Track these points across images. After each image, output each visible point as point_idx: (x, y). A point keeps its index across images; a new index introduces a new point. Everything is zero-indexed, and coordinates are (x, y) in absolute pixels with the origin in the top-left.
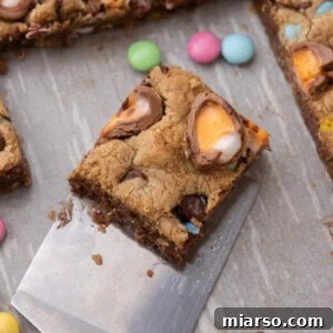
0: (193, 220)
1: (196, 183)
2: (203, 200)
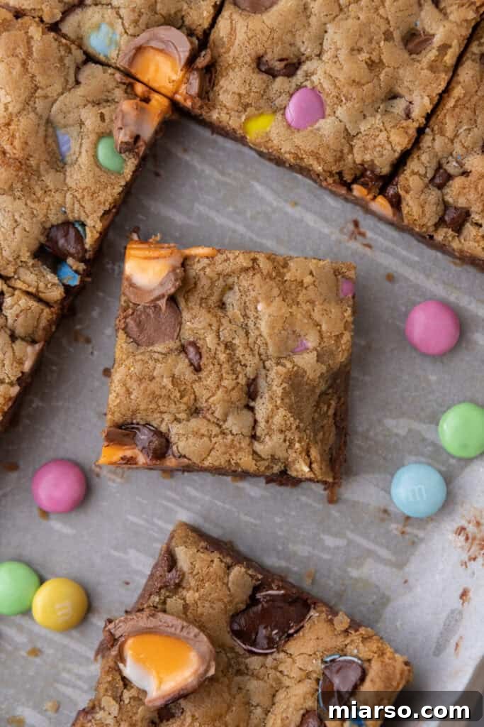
0: (70, 261)
1: (63, 205)
2: (80, 228)
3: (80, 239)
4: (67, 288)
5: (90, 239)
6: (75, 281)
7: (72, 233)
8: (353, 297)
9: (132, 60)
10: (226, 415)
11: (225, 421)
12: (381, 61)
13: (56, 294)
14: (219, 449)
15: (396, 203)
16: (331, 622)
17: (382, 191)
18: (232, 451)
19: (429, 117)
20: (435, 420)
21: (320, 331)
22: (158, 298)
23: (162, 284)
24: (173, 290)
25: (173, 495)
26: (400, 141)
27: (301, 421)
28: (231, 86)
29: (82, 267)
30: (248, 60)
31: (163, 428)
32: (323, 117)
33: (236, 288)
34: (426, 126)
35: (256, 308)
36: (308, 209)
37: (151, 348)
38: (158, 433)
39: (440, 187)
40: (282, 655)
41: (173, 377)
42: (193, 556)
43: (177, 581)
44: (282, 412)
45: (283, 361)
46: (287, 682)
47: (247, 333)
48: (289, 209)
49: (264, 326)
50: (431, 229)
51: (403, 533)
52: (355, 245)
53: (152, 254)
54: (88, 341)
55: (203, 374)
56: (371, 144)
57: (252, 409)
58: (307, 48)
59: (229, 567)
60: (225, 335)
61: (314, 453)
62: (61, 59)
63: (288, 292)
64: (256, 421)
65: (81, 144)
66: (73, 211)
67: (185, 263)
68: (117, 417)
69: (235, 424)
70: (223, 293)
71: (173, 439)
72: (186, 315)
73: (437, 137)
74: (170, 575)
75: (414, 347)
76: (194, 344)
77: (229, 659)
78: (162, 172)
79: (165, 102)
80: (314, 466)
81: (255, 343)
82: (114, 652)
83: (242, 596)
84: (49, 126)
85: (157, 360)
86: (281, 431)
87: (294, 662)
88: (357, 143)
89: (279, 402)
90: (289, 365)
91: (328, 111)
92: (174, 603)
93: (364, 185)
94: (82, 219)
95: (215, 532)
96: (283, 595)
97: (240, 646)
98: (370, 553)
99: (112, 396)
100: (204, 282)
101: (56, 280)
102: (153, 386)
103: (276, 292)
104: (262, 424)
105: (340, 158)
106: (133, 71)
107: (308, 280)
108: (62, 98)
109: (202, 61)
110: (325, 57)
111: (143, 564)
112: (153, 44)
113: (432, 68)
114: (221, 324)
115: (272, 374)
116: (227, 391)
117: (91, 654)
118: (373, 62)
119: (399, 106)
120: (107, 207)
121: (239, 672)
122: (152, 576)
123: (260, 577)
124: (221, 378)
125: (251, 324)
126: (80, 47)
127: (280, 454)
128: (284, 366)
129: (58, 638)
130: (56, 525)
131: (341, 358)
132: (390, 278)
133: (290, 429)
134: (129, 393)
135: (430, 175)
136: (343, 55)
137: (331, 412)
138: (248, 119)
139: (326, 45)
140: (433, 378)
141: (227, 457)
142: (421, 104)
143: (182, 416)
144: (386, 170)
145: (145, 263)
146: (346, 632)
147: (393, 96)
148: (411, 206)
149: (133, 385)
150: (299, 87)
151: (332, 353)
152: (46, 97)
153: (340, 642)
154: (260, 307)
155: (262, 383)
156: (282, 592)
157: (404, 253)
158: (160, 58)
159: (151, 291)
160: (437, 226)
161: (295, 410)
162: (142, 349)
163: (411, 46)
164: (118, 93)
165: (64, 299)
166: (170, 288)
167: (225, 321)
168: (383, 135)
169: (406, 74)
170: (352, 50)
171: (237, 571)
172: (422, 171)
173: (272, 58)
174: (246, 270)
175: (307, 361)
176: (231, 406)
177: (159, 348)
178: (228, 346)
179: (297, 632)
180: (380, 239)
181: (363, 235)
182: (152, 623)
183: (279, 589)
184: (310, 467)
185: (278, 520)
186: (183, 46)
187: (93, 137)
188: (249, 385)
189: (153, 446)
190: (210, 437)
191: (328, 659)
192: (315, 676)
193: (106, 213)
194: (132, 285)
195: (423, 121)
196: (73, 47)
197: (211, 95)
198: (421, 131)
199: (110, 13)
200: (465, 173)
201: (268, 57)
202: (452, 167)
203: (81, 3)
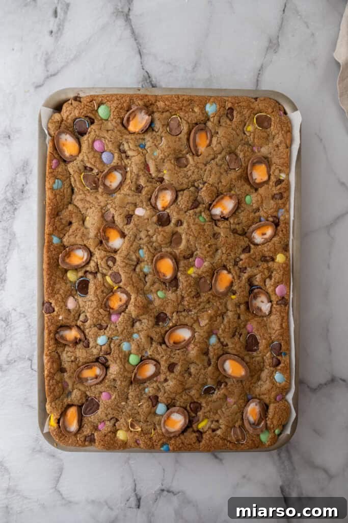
12: (211, 244)
30: (182, 257)
32: (204, 262)
58: (193, 249)
65: (154, 296)
84: (145, 295)
108: (145, 288)
110: (198, 250)
126: (143, 274)
136: (202, 247)
139: (197, 247)
150: (196, 258)
152: (141, 289)
170: (203, 245)
199: (146, 263)
200: (241, 260)
201: (186, 256)
202: (238, 260)
203: (138, 263)
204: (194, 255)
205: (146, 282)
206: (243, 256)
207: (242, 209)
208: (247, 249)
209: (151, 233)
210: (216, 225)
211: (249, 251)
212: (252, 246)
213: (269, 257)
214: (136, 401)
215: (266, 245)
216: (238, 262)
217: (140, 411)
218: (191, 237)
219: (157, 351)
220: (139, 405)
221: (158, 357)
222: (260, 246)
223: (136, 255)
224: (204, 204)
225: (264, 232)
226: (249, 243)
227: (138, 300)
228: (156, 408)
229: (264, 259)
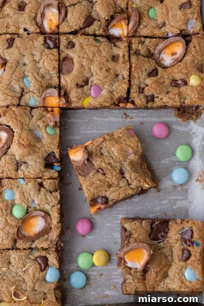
3: (55, 157)
4: (58, 172)
5: (57, 156)
6: (59, 169)
7: (52, 157)
8: (135, 133)
9: (44, 103)
10: (119, 182)
11: (119, 184)
12: (109, 68)
13: (56, 175)
14: (122, 192)
15: (133, 103)
16: (176, 223)
17: (128, 102)
18: (125, 191)
19: (129, 76)
20: (174, 155)
21: (131, 147)
22: (84, 161)
23: (83, 157)
24: (87, 157)
25: (115, 213)
26: (125, 86)
27: (139, 173)
28: (73, 96)
29: (59, 164)
30: (74, 86)
31: (104, 195)
32: (102, 90)
33: (103, 147)
34: (130, 78)
35: (111, 150)
36: (110, 117)
37: (89, 176)
38: (103, 197)
39: (142, 92)
40: (168, 239)
41: (99, 180)
42: (130, 225)
43: (129, 234)
44: (133, 174)
45: (126, 160)
46: (173, 245)
47: (112, 158)
48: (105, 119)
49: (116, 153)
50: (146, 105)
51: (182, 189)
52: (128, 120)
53: (76, 150)
54: (70, 183)
55: (107, 175)
56: (118, 91)
57: (124, 177)
58: (88, 75)
59: (141, 223)
60: (107, 161)
61: (147, 180)
62: (25, 112)
63: (117, 141)
64: (127, 180)
65: (42, 132)
66: (49, 150)
67: (86, 148)
68: (90, 199)
69: (122, 183)
70: (100, 151)
71: (108, 196)
72: (94, 162)
73: (134, 80)
74: (126, 233)
75: (158, 138)
76: (100, 168)
77: (154, 247)
78: (66, 128)
79: (58, 109)
80: (149, 183)
81: (116, 159)
82: (123, 262)
83: (148, 228)
84: (31, 131)
85: (92, 178)
86: (135, 179)
87: (172, 238)
88: (115, 93)
89: (131, 171)
90: (128, 160)
91: (102, 88)
92: (131, 240)
93: (122, 102)
94: (53, 151)
95: (132, 216)
96: (160, 223)
97: (155, 242)
98: (176, 200)
99: (86, 194)
100: (94, 150)
101: (54, 171)
102: (95, 185)
103: (114, 143)
104: (129, 180)
105: (112, 99)
106: (45, 105)
107: (121, 135)
108: (30, 122)
109: (62, 93)
110: (94, 75)
111: (117, 235)
112: (47, 95)
113: (123, 63)
114: (104, 159)
115: (125, 165)
116: (115, 176)
117: (116, 267)
118: (107, 69)
119: (120, 77)
120: (58, 145)
121: (159, 249)
122: (122, 237)
123: (151, 221)
124: (112, 173)
125: (112, 155)
126: (28, 107)
127: (138, 185)
128: (127, 161)
129: (105, 268)
130: (88, 237)
131: (141, 151)
132: (142, 123)
133: (137, 177)
134: (89, 190)
135: (138, 91)
136: (98, 72)
137: (146, 167)
138: (82, 102)
139: (93, 72)
140: (167, 144)
141: (125, 193)
142: (126, 74)
143: (107, 189)
144: (126, 96)
145: (75, 154)
146: (182, 223)
147: (117, 75)
148: (138, 102)
149: (90, 188)
150: (91, 86)
151: (138, 151)
152: (26, 124)
153: (181, 226)
154: (112, 149)
155: (123, 169)
156: (159, 222)
157: (142, 115)
158: (51, 98)
159: (81, 161)
160: (147, 103)
161: (136, 171)
162: (87, 177)
163: (114, 60)
164: (44, 113)
165: (59, 175)
166: (86, 157)
167: (105, 158)
168: (120, 87)
169: (117, 68)
170: (100, 69)
171: (144, 222)
172: (135, 91)
173: (80, 83)
174: (103, 141)
175: (132, 157)
176: (119, 180)
177: (91, 174)
178: (109, 164)
179: (168, 230)
180: (134, 115)
181: (128, 116)
182: (129, 248)
183: (157, 221)
184: (148, 184)
185: (147, 204)
186: (55, 92)
187: (44, 128)
188: (120, 171)
189: (103, 201)
190: (117, 191)
191: (181, 233)
192: (179, 239)
193: (58, 146)
194: (75, 162)
195: (128, 78)
196: (26, 107)
197: (69, 101)
198: (129, 81)
199: (31, 94)
200: (147, 85)
201: (79, 83)
202: (143, 86)
203: (22, 95)
204: (90, 83)
205: (32, 116)
206: (149, 81)
207: (144, 24)
208: (153, 73)
209: (37, 58)
210: (115, 45)
211: (157, 75)
212: (160, 69)
213: (181, 80)
214: (20, 266)
215: (176, 66)
216: (143, 89)
217: (26, 277)
218: (84, 60)
219: (47, 199)
220: (24, 269)
221: (47, 207)
222: (169, 69)
223: (19, 84)
224: (99, 21)
225: (174, 52)
226: (157, 66)
227: (22, 137)
228: (47, 273)
229: (174, 83)
